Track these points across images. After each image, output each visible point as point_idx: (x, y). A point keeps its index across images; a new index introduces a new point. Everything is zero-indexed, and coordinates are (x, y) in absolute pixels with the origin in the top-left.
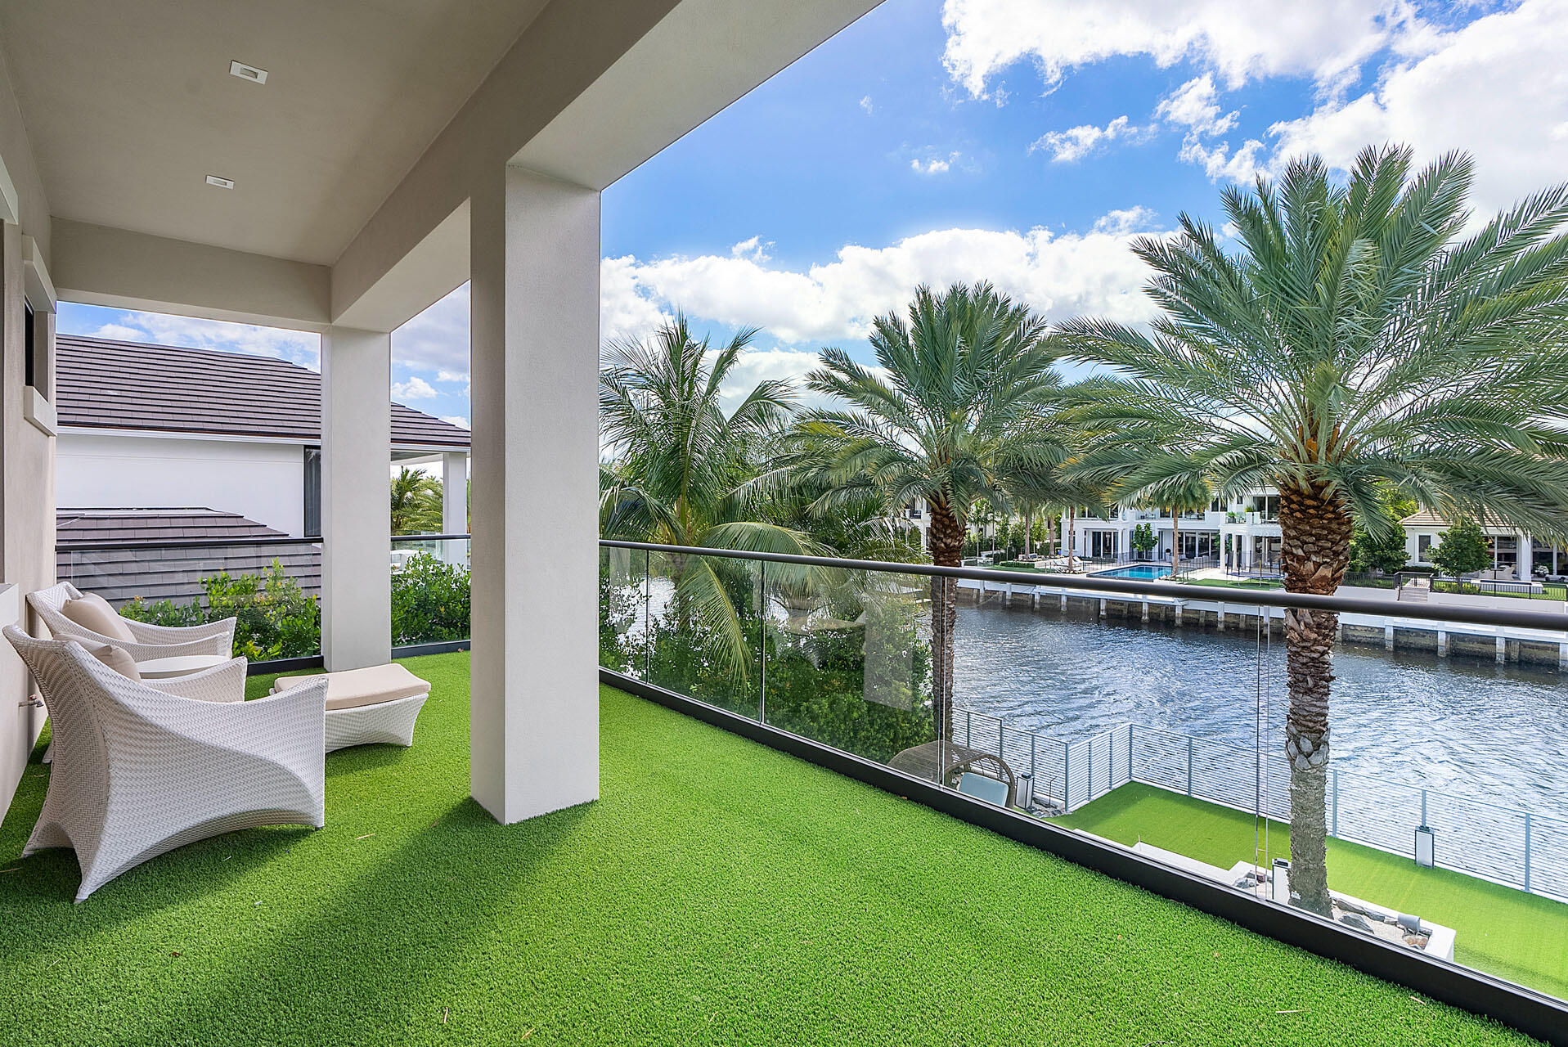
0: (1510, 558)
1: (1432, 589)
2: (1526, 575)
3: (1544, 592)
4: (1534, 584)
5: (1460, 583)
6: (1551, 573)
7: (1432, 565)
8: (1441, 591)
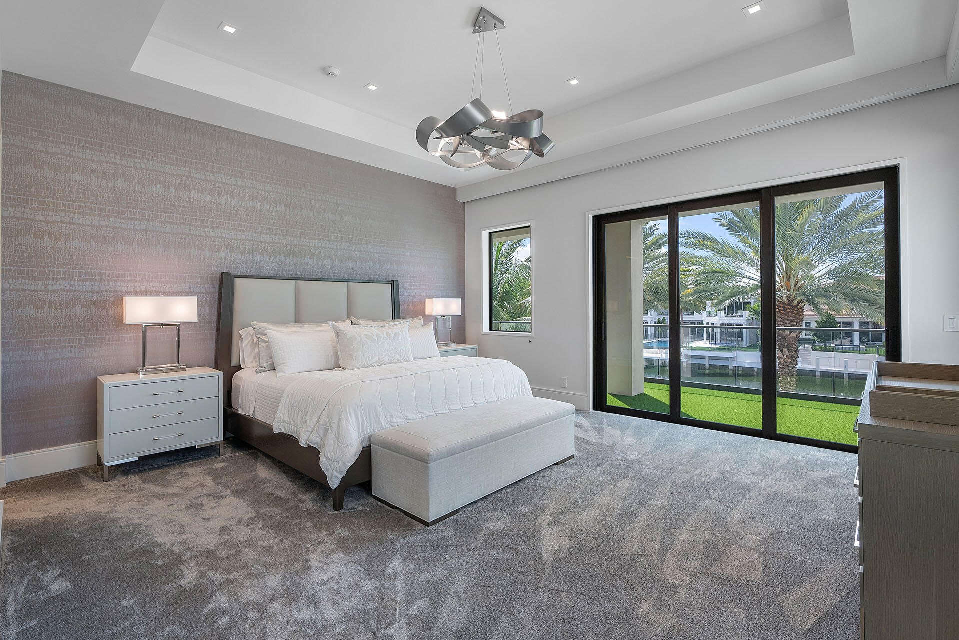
0: (849, 334)
1: (813, 350)
2: (857, 342)
3: (866, 350)
4: (861, 347)
5: (826, 347)
6: (869, 341)
7: (812, 337)
8: (817, 351)
